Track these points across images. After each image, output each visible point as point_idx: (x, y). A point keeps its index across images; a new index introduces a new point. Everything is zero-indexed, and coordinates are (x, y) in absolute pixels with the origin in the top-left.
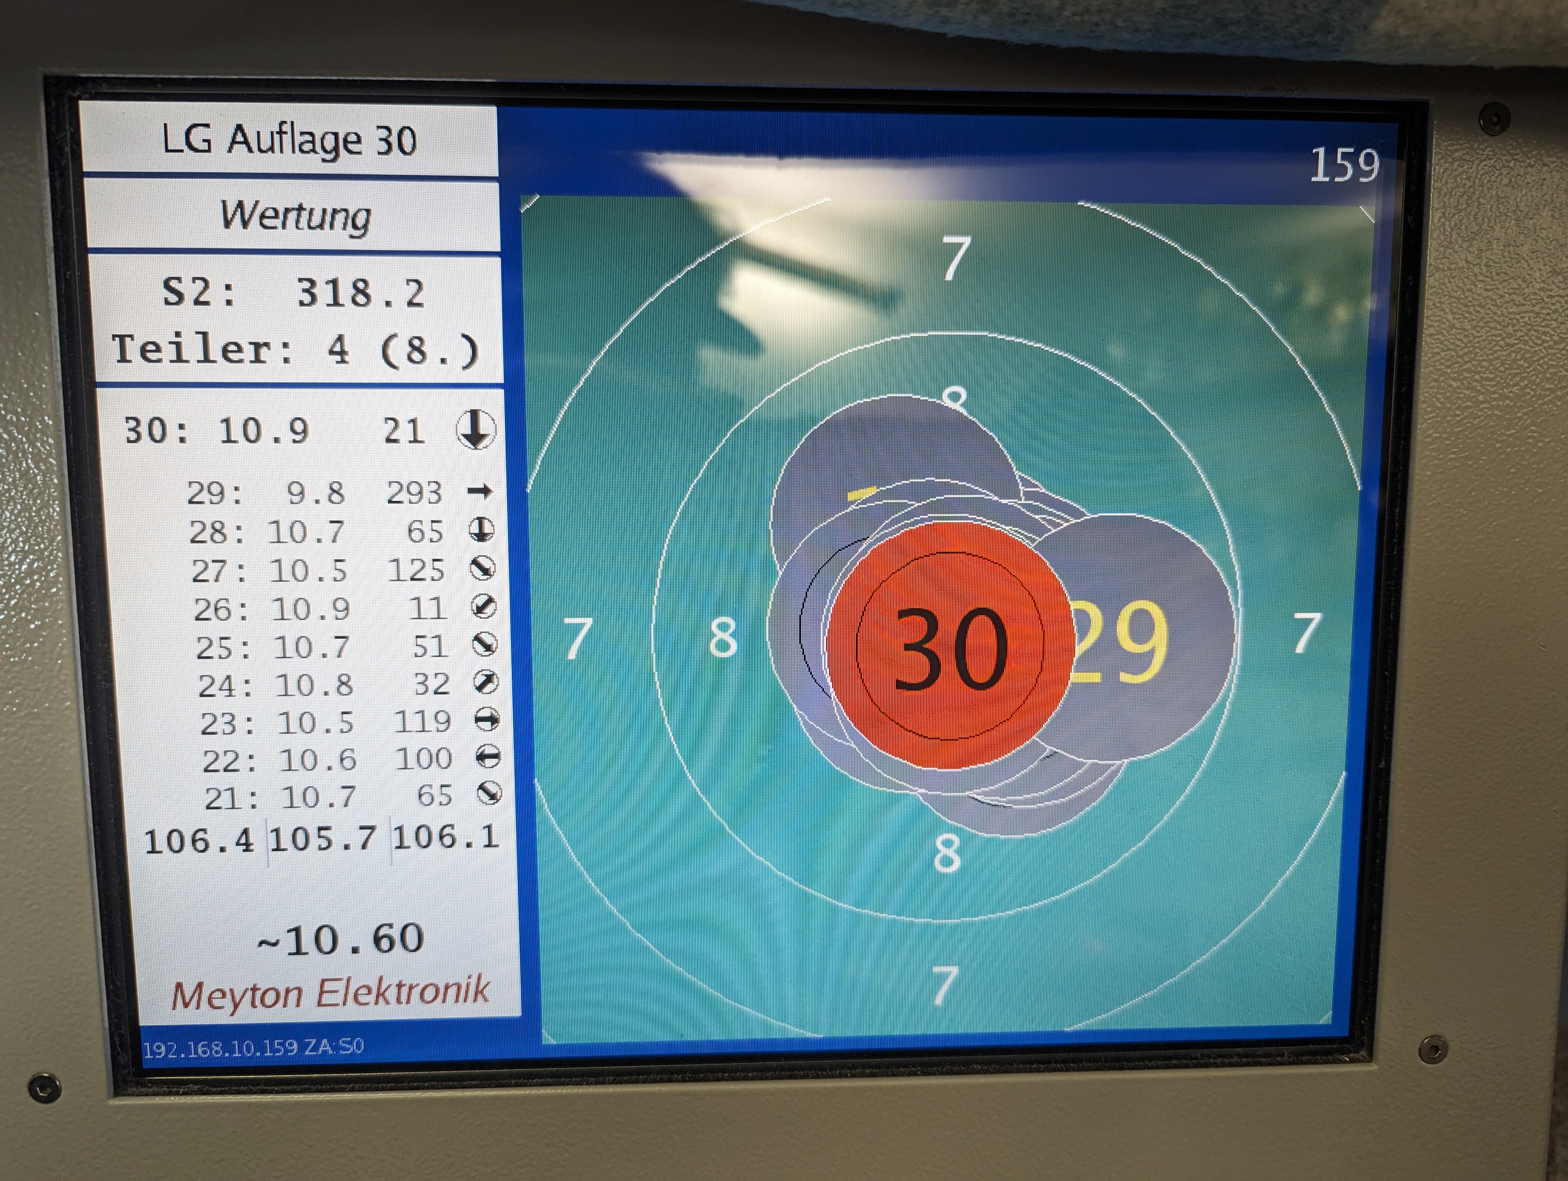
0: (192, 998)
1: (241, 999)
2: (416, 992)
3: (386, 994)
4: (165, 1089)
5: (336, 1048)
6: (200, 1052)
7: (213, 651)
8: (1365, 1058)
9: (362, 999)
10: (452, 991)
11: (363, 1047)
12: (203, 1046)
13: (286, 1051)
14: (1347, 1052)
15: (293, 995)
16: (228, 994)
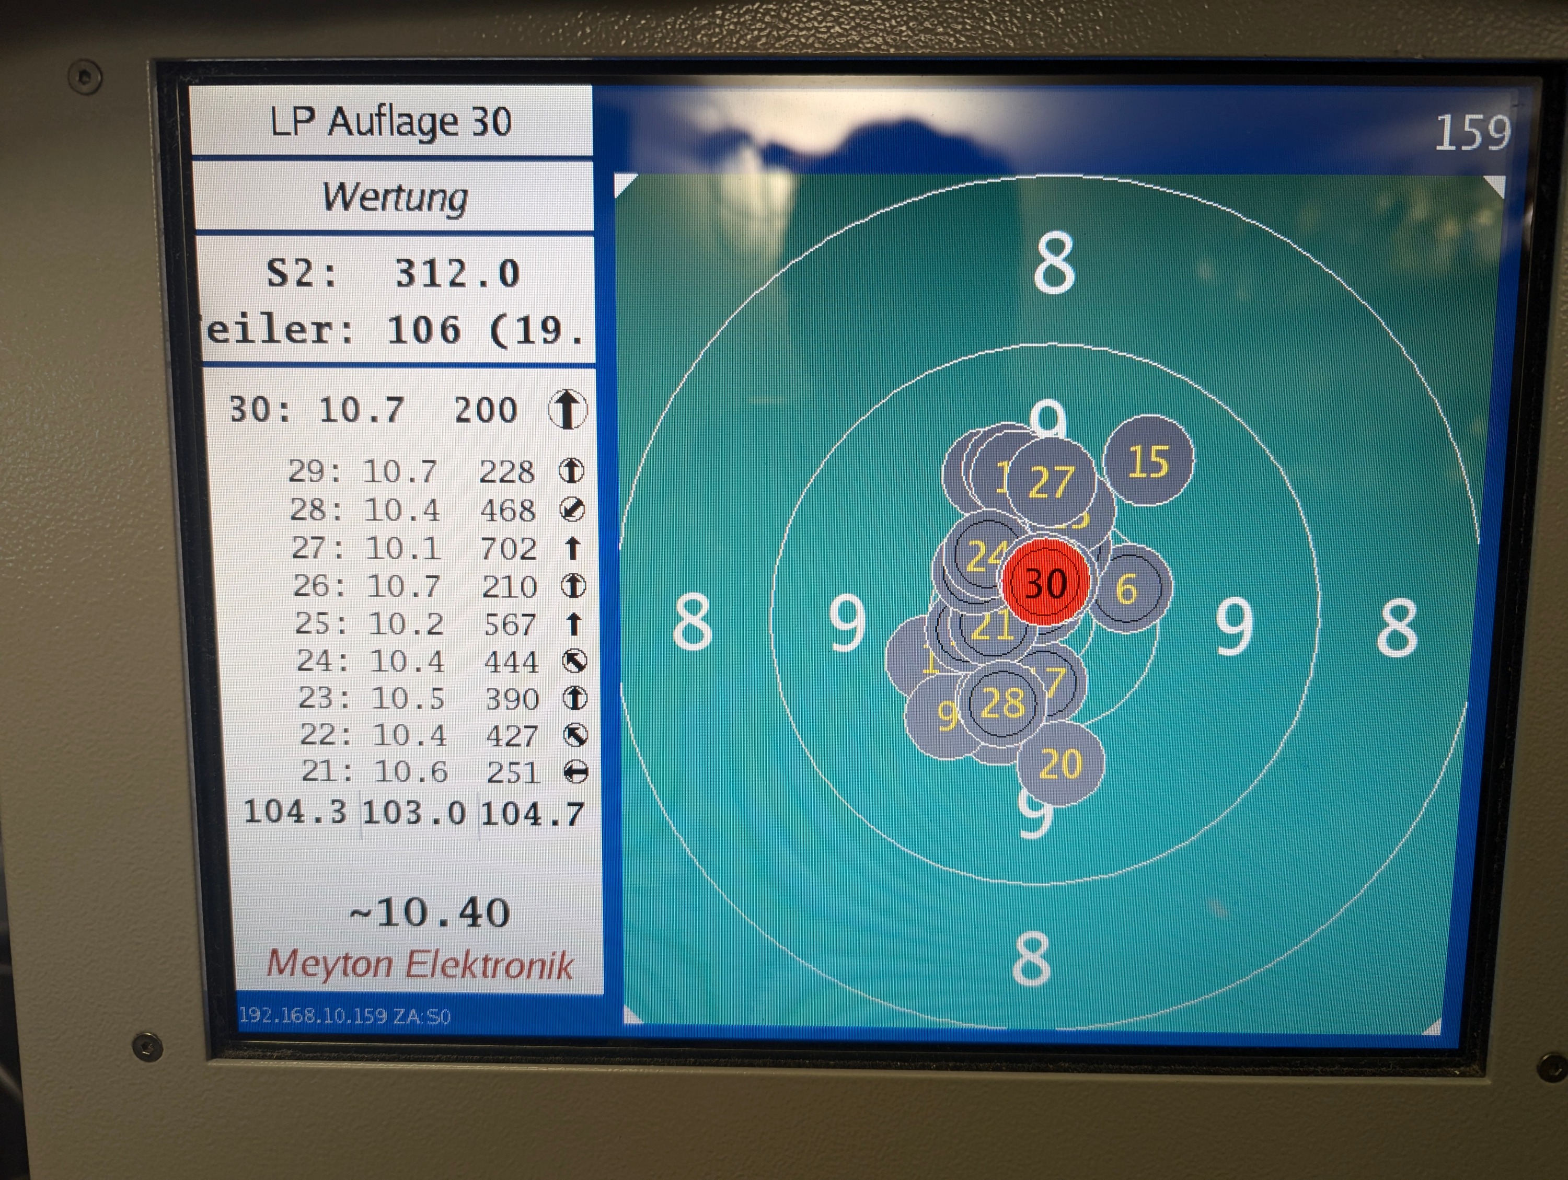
0: (287, 964)
1: (334, 967)
2: (502, 967)
3: (473, 968)
4: (260, 1053)
5: (424, 1019)
6: (293, 1017)
7: (312, 626)
8: (1477, 1072)
9: (449, 971)
10: (537, 968)
11: (449, 1018)
12: (296, 1012)
13: (376, 1020)
14: (1457, 1065)
15: (383, 966)
16: (321, 962)
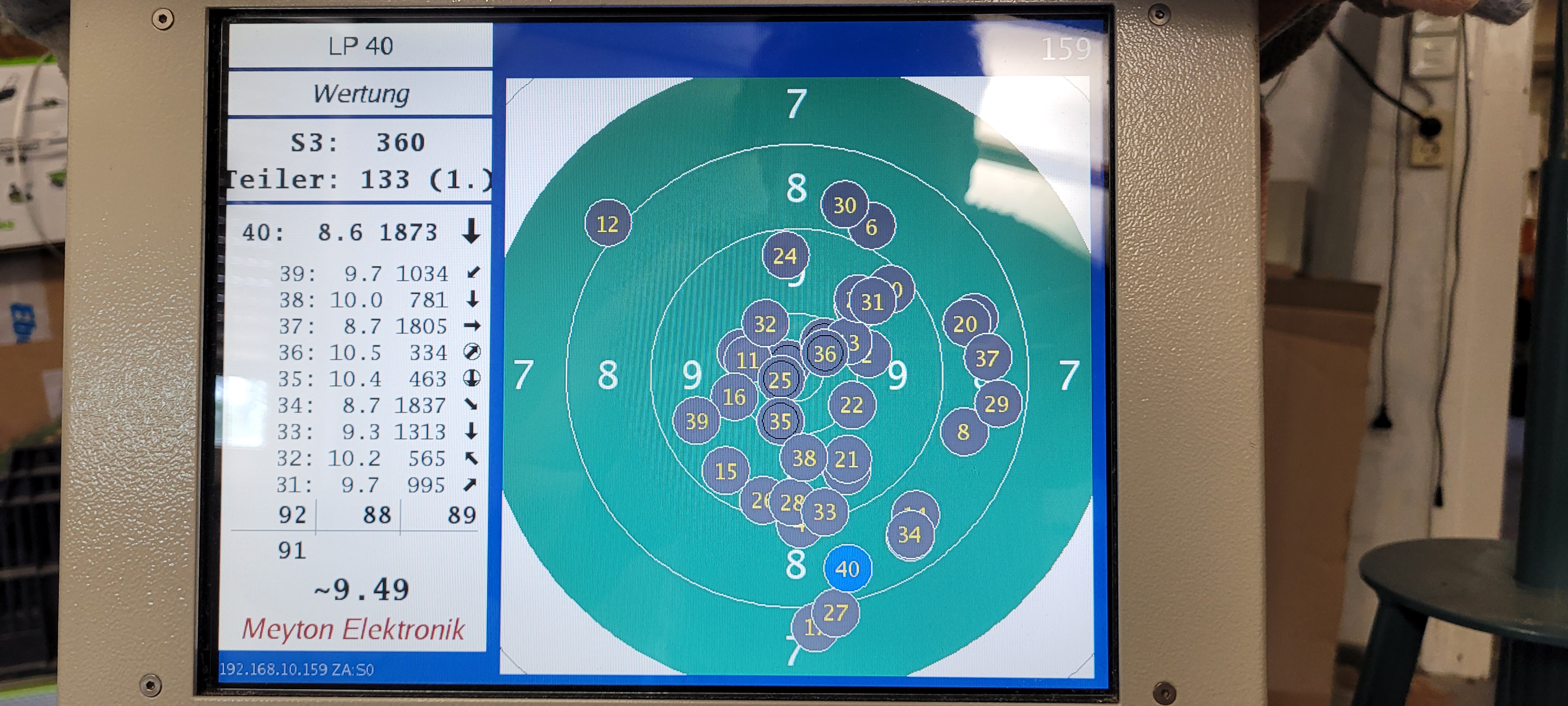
0: (257, 629)
1: (290, 633)
2: (412, 631)
3: (392, 632)
4: (232, 693)
5: (355, 671)
6: (260, 672)
8: (1115, 700)
9: (374, 634)
10: (438, 631)
11: (373, 671)
12: (261, 667)
13: (319, 672)
14: (1105, 697)
15: (327, 629)
16: (282, 628)
